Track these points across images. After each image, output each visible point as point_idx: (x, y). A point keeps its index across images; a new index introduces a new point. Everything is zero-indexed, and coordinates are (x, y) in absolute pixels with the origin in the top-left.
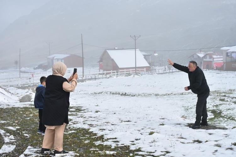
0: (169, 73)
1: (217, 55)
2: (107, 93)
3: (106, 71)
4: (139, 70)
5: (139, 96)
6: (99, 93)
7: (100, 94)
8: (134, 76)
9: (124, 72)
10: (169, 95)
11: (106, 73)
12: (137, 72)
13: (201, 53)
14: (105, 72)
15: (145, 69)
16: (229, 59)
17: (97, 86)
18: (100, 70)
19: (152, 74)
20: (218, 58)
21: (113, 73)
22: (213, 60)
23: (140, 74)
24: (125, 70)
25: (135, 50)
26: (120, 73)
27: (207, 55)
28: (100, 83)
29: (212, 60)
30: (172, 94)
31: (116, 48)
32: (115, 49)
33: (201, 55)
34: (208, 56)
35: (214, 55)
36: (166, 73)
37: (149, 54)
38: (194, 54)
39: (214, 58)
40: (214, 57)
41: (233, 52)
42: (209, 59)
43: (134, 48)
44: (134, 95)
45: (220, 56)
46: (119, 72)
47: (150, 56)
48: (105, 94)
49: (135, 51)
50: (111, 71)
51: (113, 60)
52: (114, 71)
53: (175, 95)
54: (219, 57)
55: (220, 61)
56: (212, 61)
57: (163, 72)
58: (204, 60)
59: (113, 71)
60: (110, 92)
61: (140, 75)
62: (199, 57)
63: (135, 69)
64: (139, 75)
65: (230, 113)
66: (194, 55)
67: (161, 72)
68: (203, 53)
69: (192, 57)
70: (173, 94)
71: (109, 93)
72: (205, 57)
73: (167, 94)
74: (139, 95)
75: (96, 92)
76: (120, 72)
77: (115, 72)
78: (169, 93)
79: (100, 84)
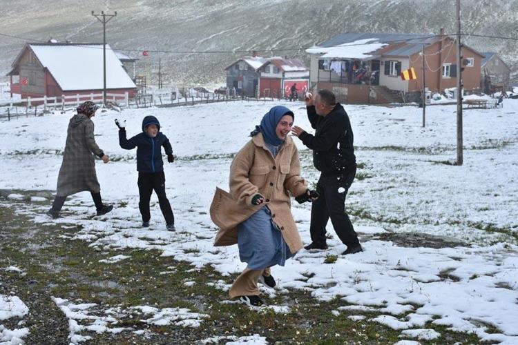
0: (186, 104)
1: (292, 66)
2: (47, 153)
3: (32, 97)
4: (111, 98)
5: (130, 161)
6: (29, 153)
7: (32, 155)
8: (103, 111)
9: (75, 100)
10: (201, 158)
11: (32, 103)
12: (107, 100)
13: (256, 60)
14: (30, 100)
15: (127, 94)
16: (325, 76)
17: (19, 135)
18: (14, 94)
19: (145, 107)
20: (295, 71)
21: (49, 102)
22: (284, 76)
23: (118, 106)
24: (78, 96)
25: (102, 46)
26: (66, 103)
27: (269, 63)
28: (24, 128)
29: (280, 75)
30: (208, 157)
31: (54, 41)
32: (50, 44)
33: (256, 63)
34: (271, 67)
35: (286, 64)
36: (178, 104)
37: (132, 58)
38: (240, 61)
39: (284, 72)
40: (286, 68)
41: (334, 60)
42: (274, 72)
43: (103, 42)
44: (117, 157)
45: (298, 66)
46: (63, 101)
47: (134, 64)
48: (45, 155)
49: (103, 50)
50: (45, 99)
51: (46, 70)
52: (51, 98)
53: (215, 158)
54: (296, 68)
55: (298, 78)
56: (280, 79)
57: (170, 102)
58: (263, 75)
59: (49, 99)
60: (57, 151)
61: (119, 109)
62: (250, 67)
63: (102, 95)
64: (115, 110)
65: (358, 202)
66: (239, 64)
67: (164, 102)
68: (259, 58)
69: (234, 67)
70: (212, 157)
71: (55, 152)
72: (264, 68)
73: (197, 157)
74: (129, 159)
75: (20, 151)
76: (66, 100)
77: (53, 101)
78: (200, 153)
79: (24, 131)
